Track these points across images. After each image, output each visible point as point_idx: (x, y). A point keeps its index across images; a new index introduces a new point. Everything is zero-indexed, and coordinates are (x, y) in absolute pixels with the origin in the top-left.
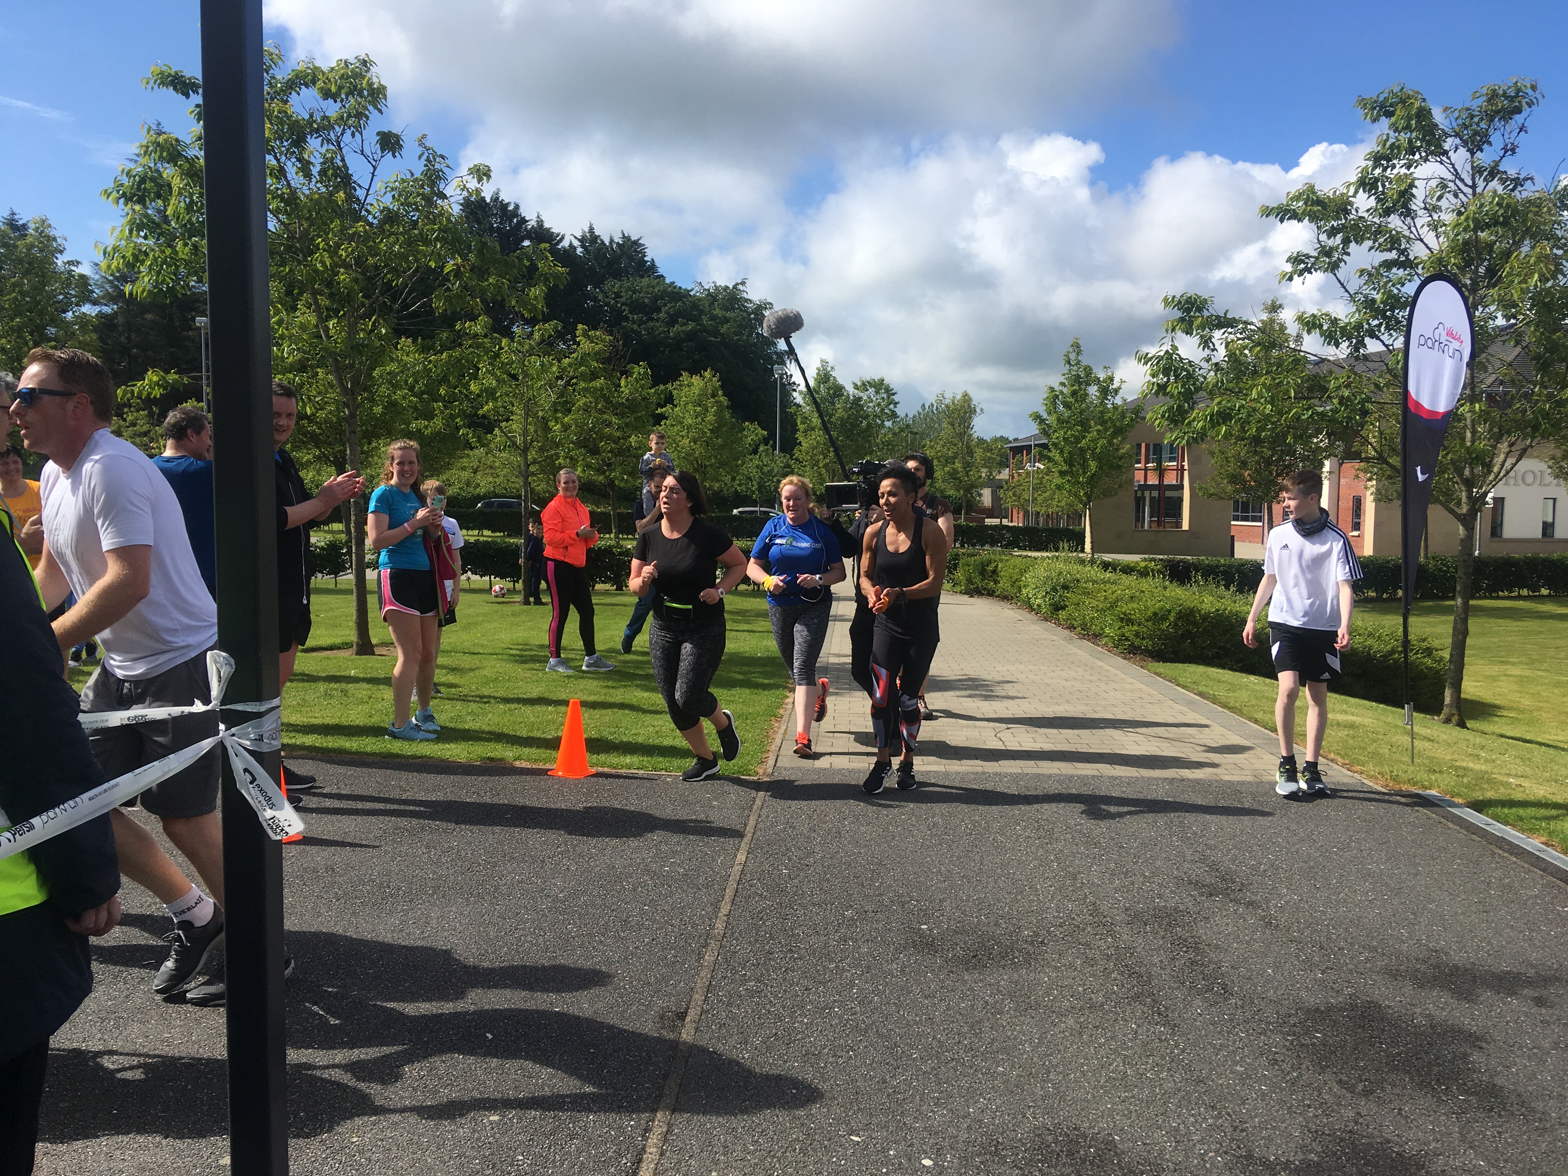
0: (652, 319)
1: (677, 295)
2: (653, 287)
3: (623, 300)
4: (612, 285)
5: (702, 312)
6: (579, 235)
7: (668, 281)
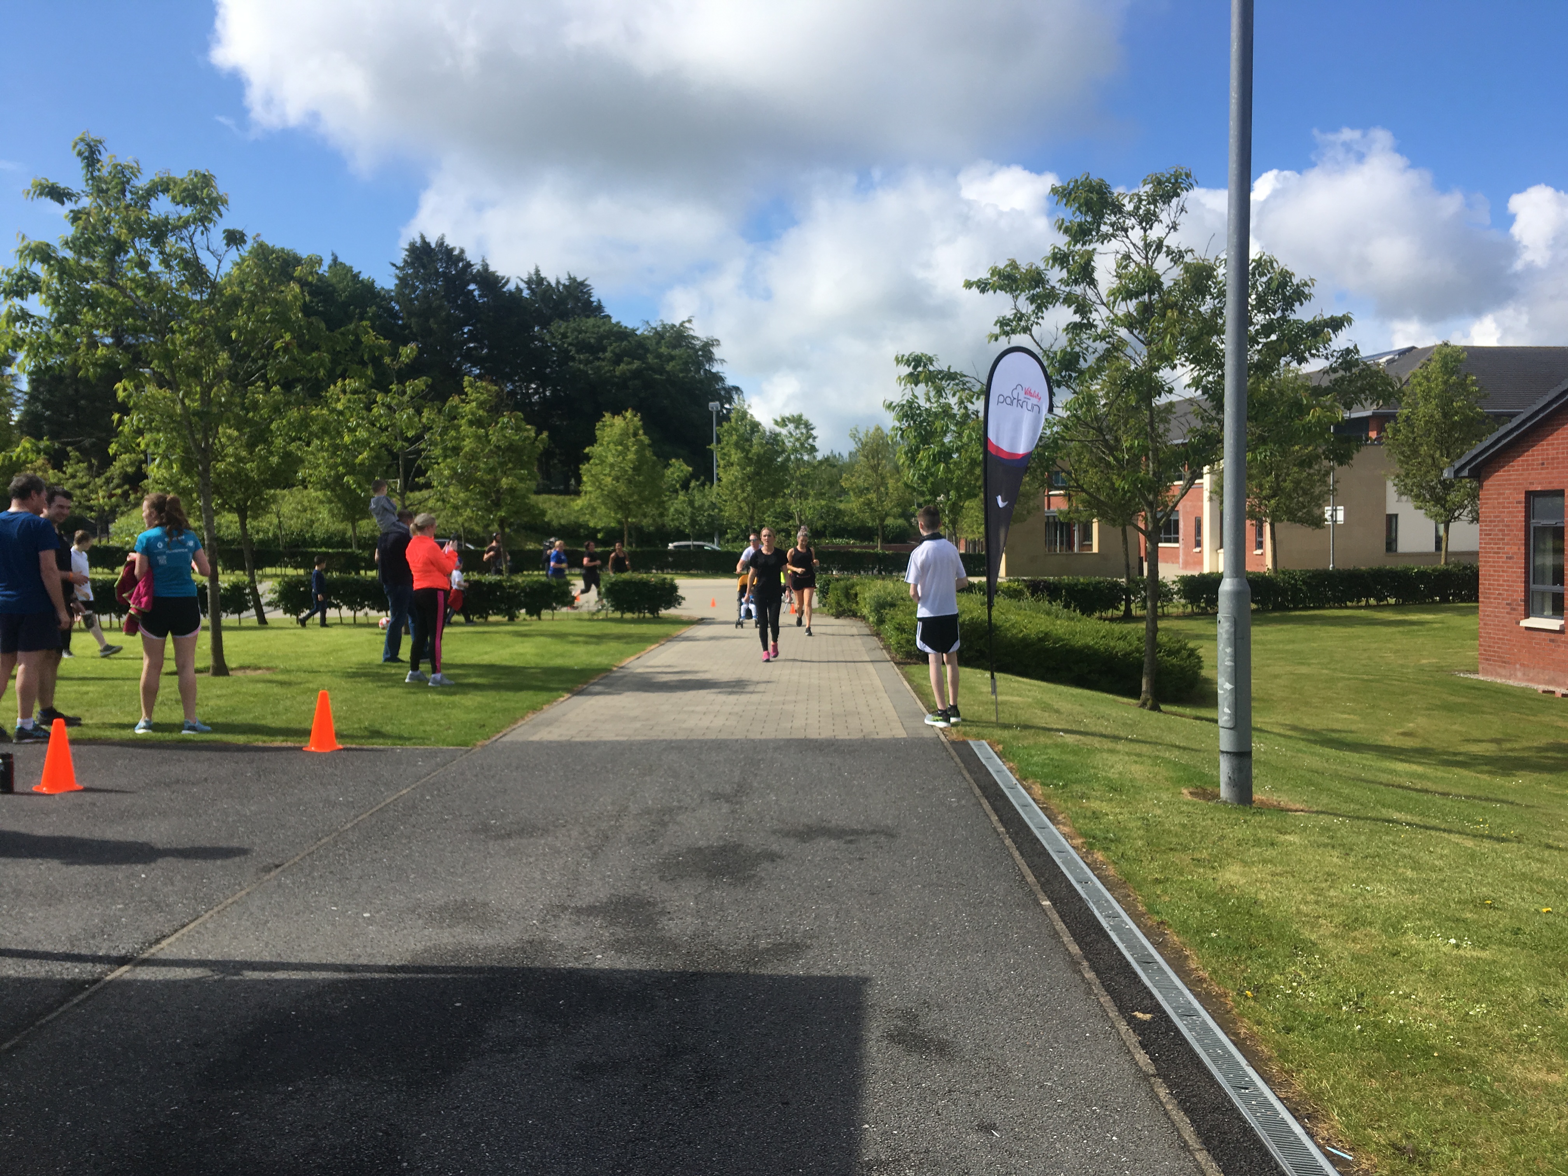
0: (599, 359)
1: (623, 334)
2: (599, 327)
3: (569, 340)
4: (559, 326)
5: (647, 350)
6: (525, 277)
7: (614, 321)
